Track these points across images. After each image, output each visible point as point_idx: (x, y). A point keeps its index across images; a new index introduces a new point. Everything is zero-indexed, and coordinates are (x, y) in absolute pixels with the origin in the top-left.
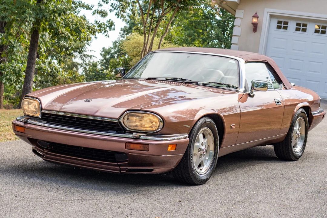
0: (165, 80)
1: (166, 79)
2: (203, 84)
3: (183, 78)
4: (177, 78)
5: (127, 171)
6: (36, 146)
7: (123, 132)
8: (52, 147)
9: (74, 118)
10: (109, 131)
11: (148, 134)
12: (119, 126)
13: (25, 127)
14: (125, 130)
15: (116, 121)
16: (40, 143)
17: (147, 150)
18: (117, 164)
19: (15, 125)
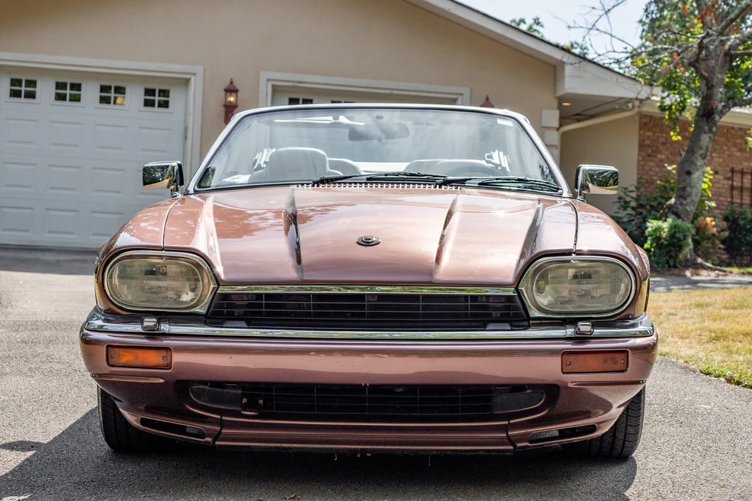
0: (366, 181)
1: (368, 179)
2: (479, 184)
4: (405, 174)
5: (531, 442)
6: (191, 409)
7: (526, 323)
8: (261, 402)
9: (361, 297)
10: (490, 326)
11: (597, 323)
12: (516, 308)
13: (167, 349)
14: (529, 318)
15: (511, 292)
16: (198, 397)
17: (621, 369)
18: (507, 423)
19: (110, 346)
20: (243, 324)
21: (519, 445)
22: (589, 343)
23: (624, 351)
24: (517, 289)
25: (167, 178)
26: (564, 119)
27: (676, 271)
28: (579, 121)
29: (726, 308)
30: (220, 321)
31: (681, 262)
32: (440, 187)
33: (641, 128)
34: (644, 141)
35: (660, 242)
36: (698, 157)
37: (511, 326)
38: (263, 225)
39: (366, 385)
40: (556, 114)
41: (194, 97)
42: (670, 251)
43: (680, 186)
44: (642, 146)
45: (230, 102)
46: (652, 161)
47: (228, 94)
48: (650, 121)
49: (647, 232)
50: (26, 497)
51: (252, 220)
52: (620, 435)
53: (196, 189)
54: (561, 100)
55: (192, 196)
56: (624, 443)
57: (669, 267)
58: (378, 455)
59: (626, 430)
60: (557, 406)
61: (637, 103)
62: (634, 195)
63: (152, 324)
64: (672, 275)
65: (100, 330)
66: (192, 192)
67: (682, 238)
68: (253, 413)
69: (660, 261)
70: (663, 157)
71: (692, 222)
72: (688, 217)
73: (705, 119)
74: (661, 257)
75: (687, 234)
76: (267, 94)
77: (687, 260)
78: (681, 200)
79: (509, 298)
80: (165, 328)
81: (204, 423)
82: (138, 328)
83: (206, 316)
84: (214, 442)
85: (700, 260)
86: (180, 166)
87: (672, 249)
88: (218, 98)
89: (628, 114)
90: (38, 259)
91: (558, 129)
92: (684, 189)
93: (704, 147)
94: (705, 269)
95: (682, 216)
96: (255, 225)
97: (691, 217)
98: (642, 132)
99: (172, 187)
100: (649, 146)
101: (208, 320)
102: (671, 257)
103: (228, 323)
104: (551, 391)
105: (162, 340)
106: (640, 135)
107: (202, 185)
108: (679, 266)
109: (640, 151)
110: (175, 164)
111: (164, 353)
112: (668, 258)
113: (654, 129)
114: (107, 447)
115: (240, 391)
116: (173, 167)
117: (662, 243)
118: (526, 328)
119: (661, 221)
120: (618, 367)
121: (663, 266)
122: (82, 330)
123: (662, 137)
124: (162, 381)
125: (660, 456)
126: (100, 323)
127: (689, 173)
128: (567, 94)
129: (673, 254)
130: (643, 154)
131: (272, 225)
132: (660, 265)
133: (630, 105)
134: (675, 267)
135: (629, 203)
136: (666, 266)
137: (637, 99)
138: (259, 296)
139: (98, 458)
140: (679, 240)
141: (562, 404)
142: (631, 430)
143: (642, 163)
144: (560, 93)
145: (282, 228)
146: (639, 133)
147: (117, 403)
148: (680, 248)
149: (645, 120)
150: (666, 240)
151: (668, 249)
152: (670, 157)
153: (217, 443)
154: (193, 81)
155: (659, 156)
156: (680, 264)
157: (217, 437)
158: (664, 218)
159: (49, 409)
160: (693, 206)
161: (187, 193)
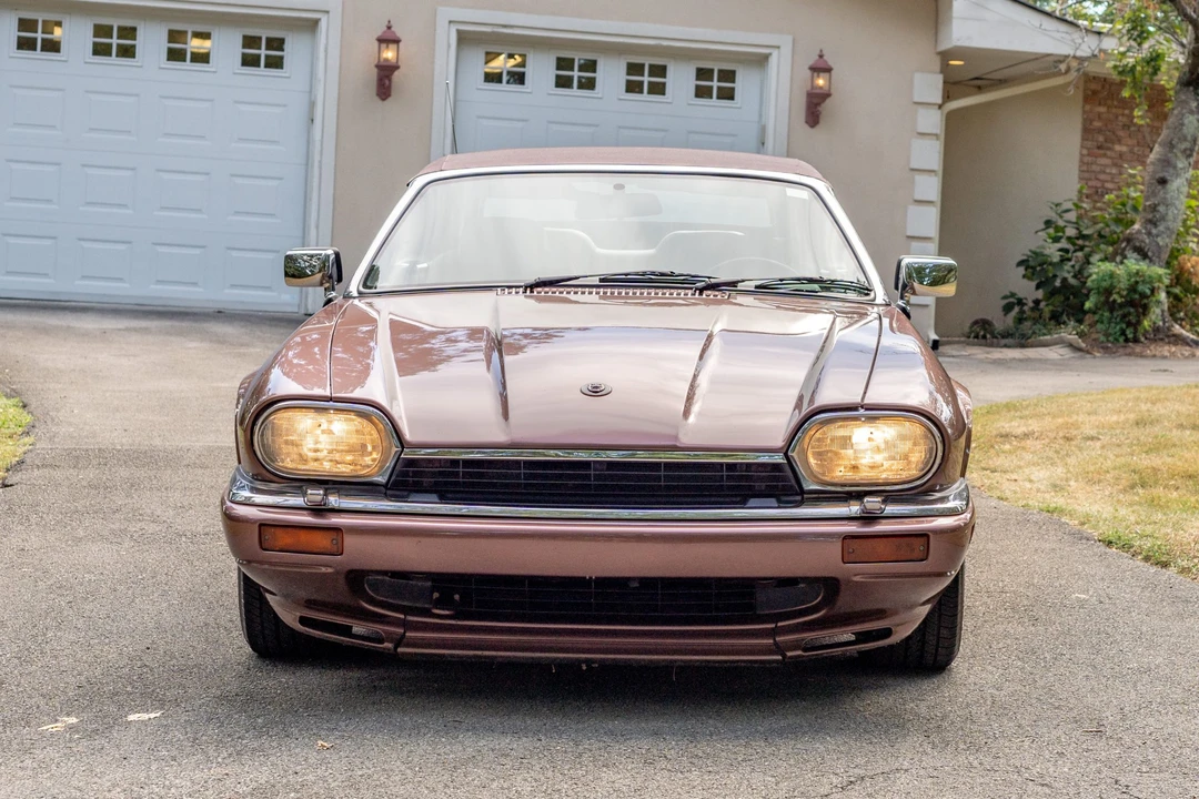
0: (598, 283)
1: (601, 280)
2: (757, 287)
3: (677, 272)
4: (653, 274)
5: (805, 650)
6: (366, 605)
7: (799, 498)
8: (457, 597)
9: (586, 465)
10: (753, 502)
11: (890, 497)
12: (785, 479)
13: (337, 529)
14: (802, 492)
15: (779, 459)
16: (376, 589)
17: (921, 557)
18: (773, 626)
19: (263, 525)
20: (434, 497)
21: (789, 654)
22: (879, 524)
23: (924, 536)
24: (786, 454)
25: (320, 272)
26: (952, 87)
27: (1138, 349)
28: (980, 89)
29: (1181, 426)
30: (406, 493)
31: (1145, 333)
32: (701, 294)
33: (1087, 99)
34: (1091, 121)
35: (1111, 299)
36: (1179, 154)
37: (779, 501)
38: (450, 351)
39: (591, 578)
40: (937, 81)
41: (326, 51)
42: (1129, 314)
43: (1148, 203)
44: (1087, 131)
45: (386, 60)
46: (1105, 155)
47: (383, 46)
48: (1103, 87)
49: (1089, 284)
50: (158, 715)
51: (436, 343)
52: (931, 639)
53: (361, 289)
54: (945, 56)
55: (356, 302)
56: (937, 650)
57: (1127, 340)
58: (605, 667)
59: (939, 633)
60: (839, 603)
61: (1074, 64)
62: (1072, 216)
63: (320, 498)
64: (1130, 355)
65: (247, 503)
66: (355, 294)
67: (1148, 292)
68: (447, 612)
69: (1110, 331)
70: (1124, 149)
71: (1168, 265)
72: (1159, 257)
73: (1191, 88)
74: (1113, 325)
75: (1156, 285)
76: (449, 46)
77: (1157, 330)
78: (1149, 226)
79: (776, 467)
80: (333, 500)
81: (382, 623)
82: (298, 501)
83: (385, 486)
84: (396, 648)
85: (1177, 329)
86: (337, 255)
87: (1132, 310)
88: (366, 54)
89: (1059, 81)
90: (69, 327)
91: (940, 107)
92: (1154, 208)
93: (1189, 138)
94: (1188, 344)
95: (1150, 254)
96: (440, 350)
97: (1165, 256)
98: (1088, 107)
99: (327, 285)
100: (1100, 131)
101: (389, 492)
102: (1129, 324)
103: (414, 497)
104: (830, 586)
105: (329, 518)
106: (1084, 112)
107: (368, 284)
108: (1143, 339)
109: (1084, 139)
110: (330, 252)
111: (333, 535)
112: (1124, 326)
113: (1109, 102)
114: (249, 649)
115: (429, 584)
116: (329, 256)
117: (1114, 301)
118: (798, 504)
119: (1114, 264)
120: (916, 555)
121: (1116, 340)
122: (223, 502)
123: (1123, 115)
124: (330, 570)
125: (990, 668)
126: (246, 494)
127: (1163, 182)
128: (956, 47)
129: (1133, 319)
130: (1089, 144)
131: (465, 351)
132: (1111, 339)
133: (1063, 67)
134: (1136, 340)
135: (1062, 229)
136: (1122, 339)
137: (1074, 57)
138: (455, 463)
139: (239, 664)
140: (1143, 296)
141: (844, 603)
142: (944, 632)
143: (1086, 159)
144: (943, 47)
145: (481, 356)
146: (1083, 107)
147: (268, 596)
148: (1145, 309)
149: (1093, 86)
150: (1122, 297)
151: (1126, 310)
152: (1136, 149)
153: (400, 650)
154: (323, 25)
155: (1118, 148)
156: (1144, 335)
157: (399, 641)
158: (1118, 259)
159: (156, 595)
160: (1169, 237)
161: (347, 297)
